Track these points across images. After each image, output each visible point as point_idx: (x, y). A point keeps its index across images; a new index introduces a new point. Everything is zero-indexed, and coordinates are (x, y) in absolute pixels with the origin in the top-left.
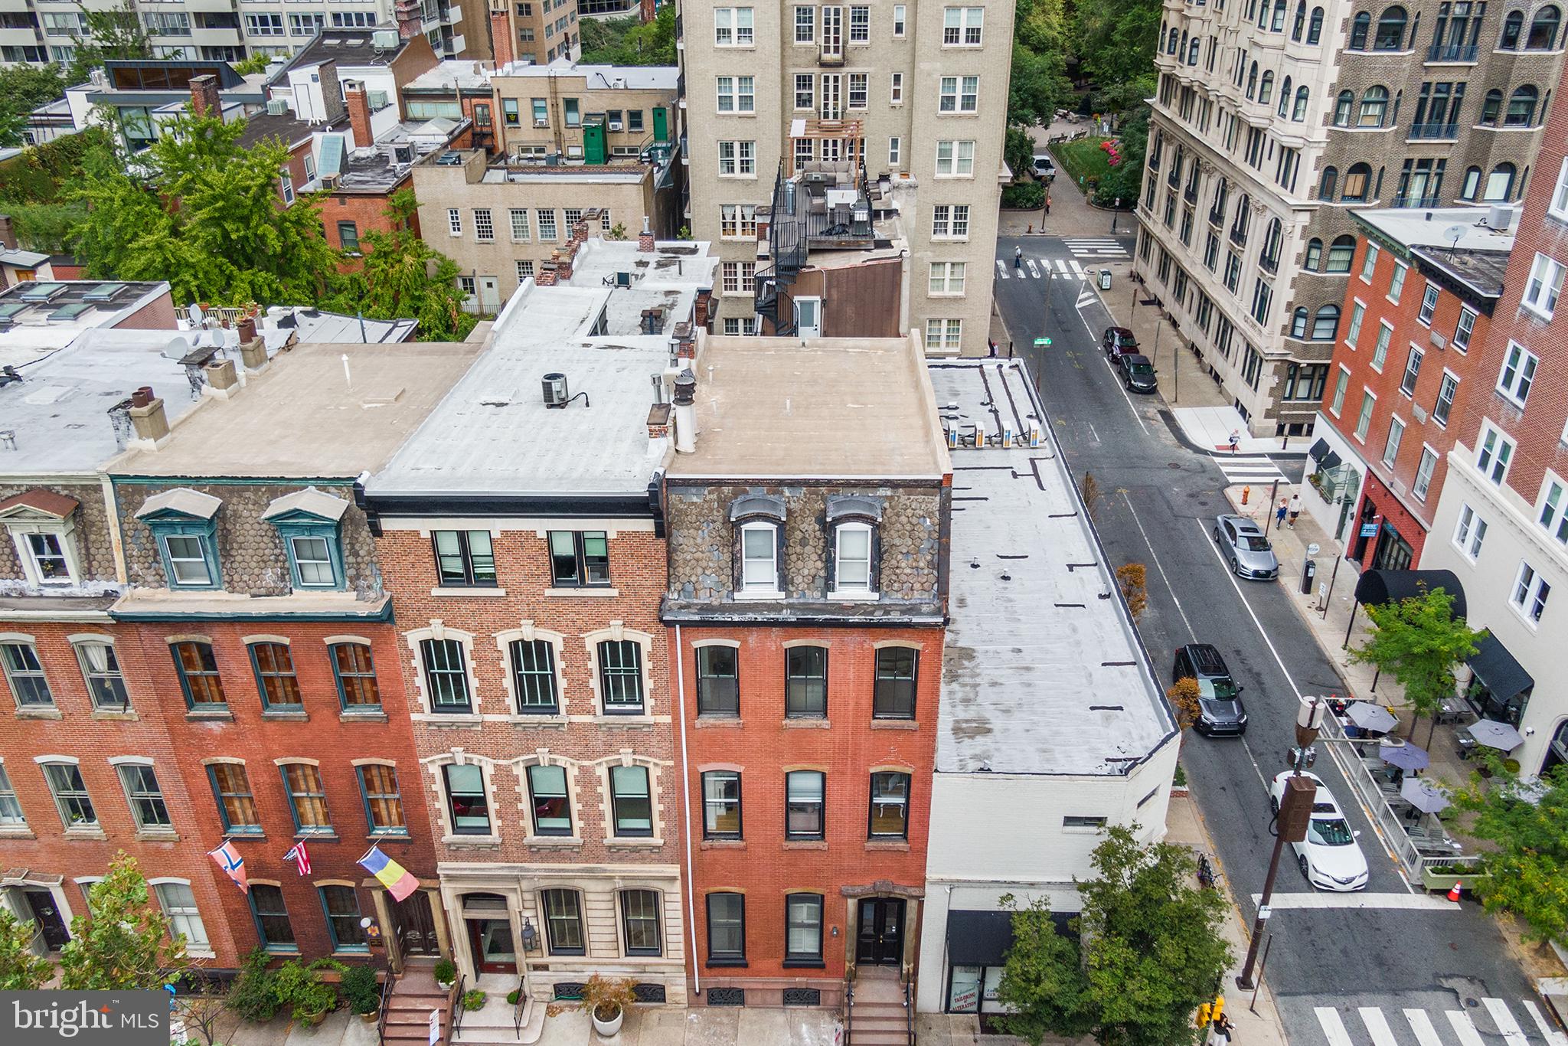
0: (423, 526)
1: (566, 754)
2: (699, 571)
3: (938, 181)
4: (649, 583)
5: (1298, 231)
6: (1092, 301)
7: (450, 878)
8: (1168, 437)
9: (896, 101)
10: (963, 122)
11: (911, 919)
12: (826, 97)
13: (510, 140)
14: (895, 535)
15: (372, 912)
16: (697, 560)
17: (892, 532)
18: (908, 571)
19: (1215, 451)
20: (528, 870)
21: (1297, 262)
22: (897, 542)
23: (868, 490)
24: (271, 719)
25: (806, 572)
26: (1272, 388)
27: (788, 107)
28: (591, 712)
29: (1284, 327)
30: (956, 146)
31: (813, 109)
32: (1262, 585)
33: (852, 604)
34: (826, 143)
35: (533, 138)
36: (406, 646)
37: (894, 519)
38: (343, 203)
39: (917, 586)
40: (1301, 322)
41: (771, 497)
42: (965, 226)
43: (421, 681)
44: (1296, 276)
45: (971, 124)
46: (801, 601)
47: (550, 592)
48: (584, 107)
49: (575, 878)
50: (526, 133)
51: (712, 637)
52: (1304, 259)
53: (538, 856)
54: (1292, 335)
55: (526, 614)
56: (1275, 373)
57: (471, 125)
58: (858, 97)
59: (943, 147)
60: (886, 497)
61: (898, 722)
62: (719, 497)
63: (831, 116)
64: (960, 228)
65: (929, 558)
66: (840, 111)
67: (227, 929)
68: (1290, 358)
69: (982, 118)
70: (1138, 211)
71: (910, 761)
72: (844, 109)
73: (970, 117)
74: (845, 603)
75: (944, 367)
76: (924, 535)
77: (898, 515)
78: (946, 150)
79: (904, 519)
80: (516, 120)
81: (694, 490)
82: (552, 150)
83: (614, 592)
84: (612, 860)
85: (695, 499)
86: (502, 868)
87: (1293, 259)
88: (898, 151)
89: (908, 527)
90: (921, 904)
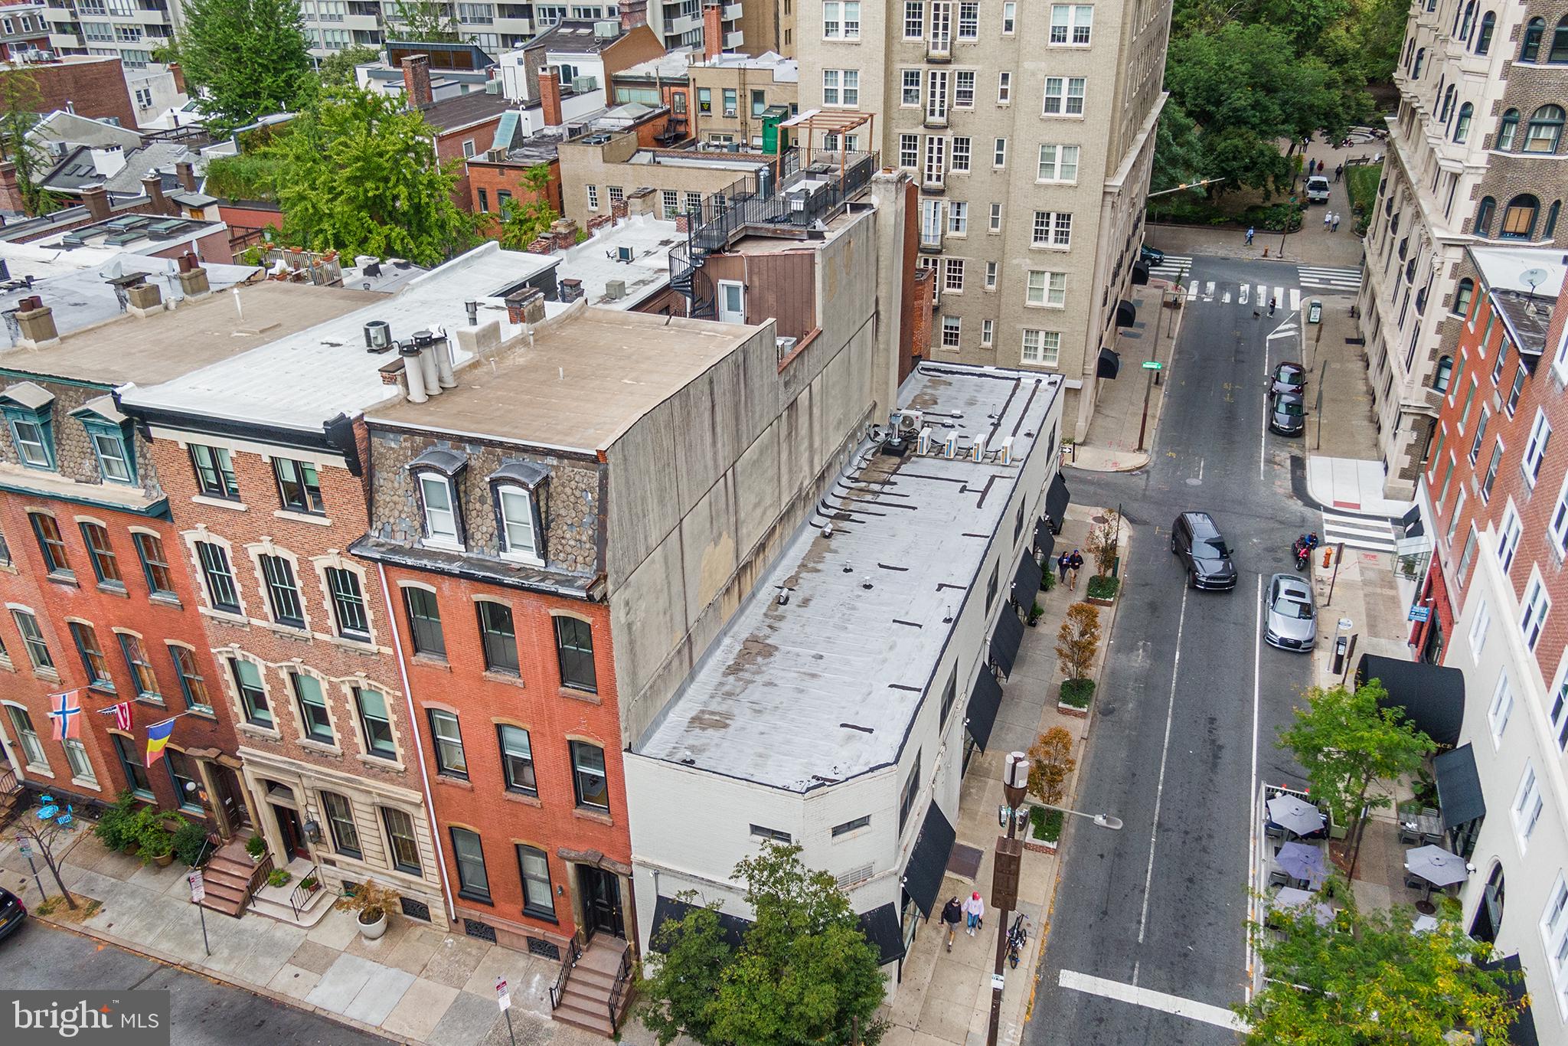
0: (183, 438)
1: (316, 667)
2: (396, 513)
3: (1039, 186)
4: (354, 518)
5: (1447, 269)
6: (1292, 333)
7: (250, 762)
8: (1284, 483)
9: (1004, 101)
10: (1066, 126)
11: (625, 896)
12: (933, 94)
13: (700, 127)
14: (561, 505)
15: (197, 779)
16: (395, 503)
17: (559, 502)
18: (572, 543)
19: (1331, 506)
20: (303, 768)
21: (1445, 304)
22: (563, 512)
23: (538, 457)
24: (103, 591)
25: (485, 529)
26: (1409, 445)
27: (895, 102)
28: (328, 631)
29: (1427, 377)
30: (1059, 150)
31: (919, 105)
32: (1289, 656)
33: (518, 566)
34: (931, 140)
35: (722, 127)
36: (185, 544)
37: (560, 489)
38: (502, 174)
39: (580, 559)
40: (1446, 374)
41: (454, 452)
42: (1067, 235)
43: (200, 577)
44: (1443, 319)
45: (1076, 128)
46: (480, 556)
47: (279, 513)
48: (769, 99)
49: (341, 785)
50: (717, 122)
51: (411, 579)
52: (1453, 301)
53: (311, 759)
54: (1436, 386)
55: (266, 531)
56: (1413, 428)
57: (668, 112)
58: (965, 95)
59: (1046, 150)
60: (552, 466)
61: (583, 694)
62: (412, 446)
63: (937, 113)
64: (1062, 237)
65: (590, 532)
66: (946, 108)
67: (105, 768)
68: (1431, 413)
69: (1088, 121)
70: (1365, 240)
71: (601, 736)
72: (950, 106)
73: (1075, 121)
74: (514, 565)
75: (980, 375)
76: (586, 509)
77: (563, 485)
78: (1048, 154)
79: (568, 491)
80: (709, 110)
81: (391, 436)
82: (737, 139)
83: (327, 522)
84: (368, 776)
85: (393, 445)
86: (285, 762)
87: (1440, 299)
88: (1004, 152)
89: (572, 499)
90: (631, 882)
